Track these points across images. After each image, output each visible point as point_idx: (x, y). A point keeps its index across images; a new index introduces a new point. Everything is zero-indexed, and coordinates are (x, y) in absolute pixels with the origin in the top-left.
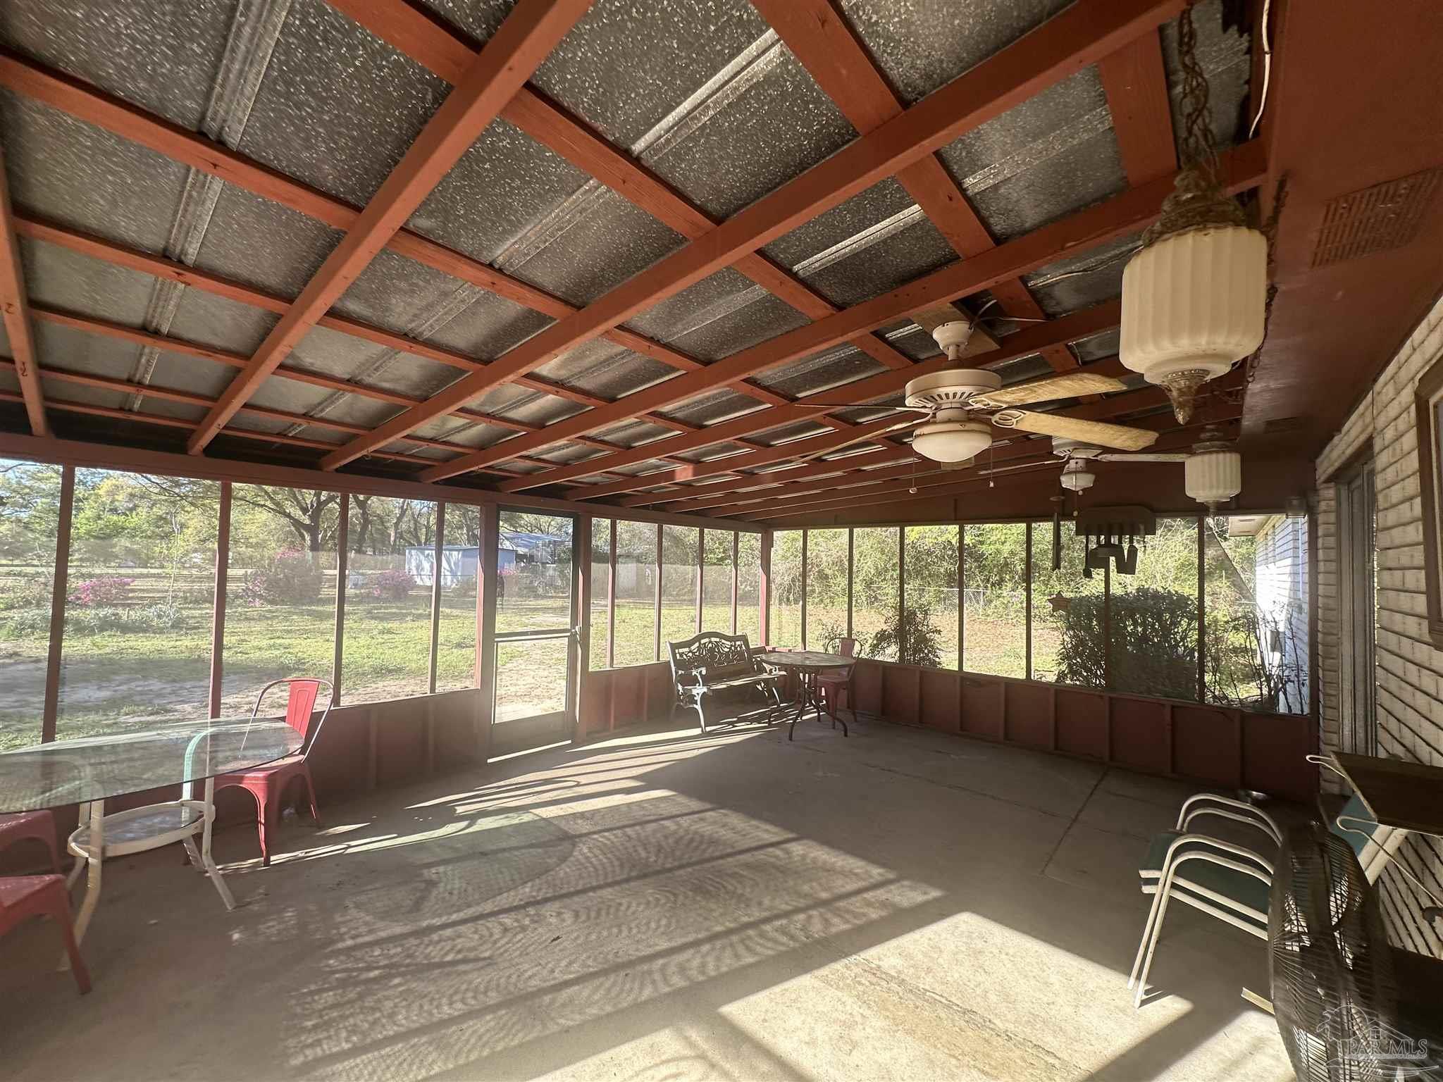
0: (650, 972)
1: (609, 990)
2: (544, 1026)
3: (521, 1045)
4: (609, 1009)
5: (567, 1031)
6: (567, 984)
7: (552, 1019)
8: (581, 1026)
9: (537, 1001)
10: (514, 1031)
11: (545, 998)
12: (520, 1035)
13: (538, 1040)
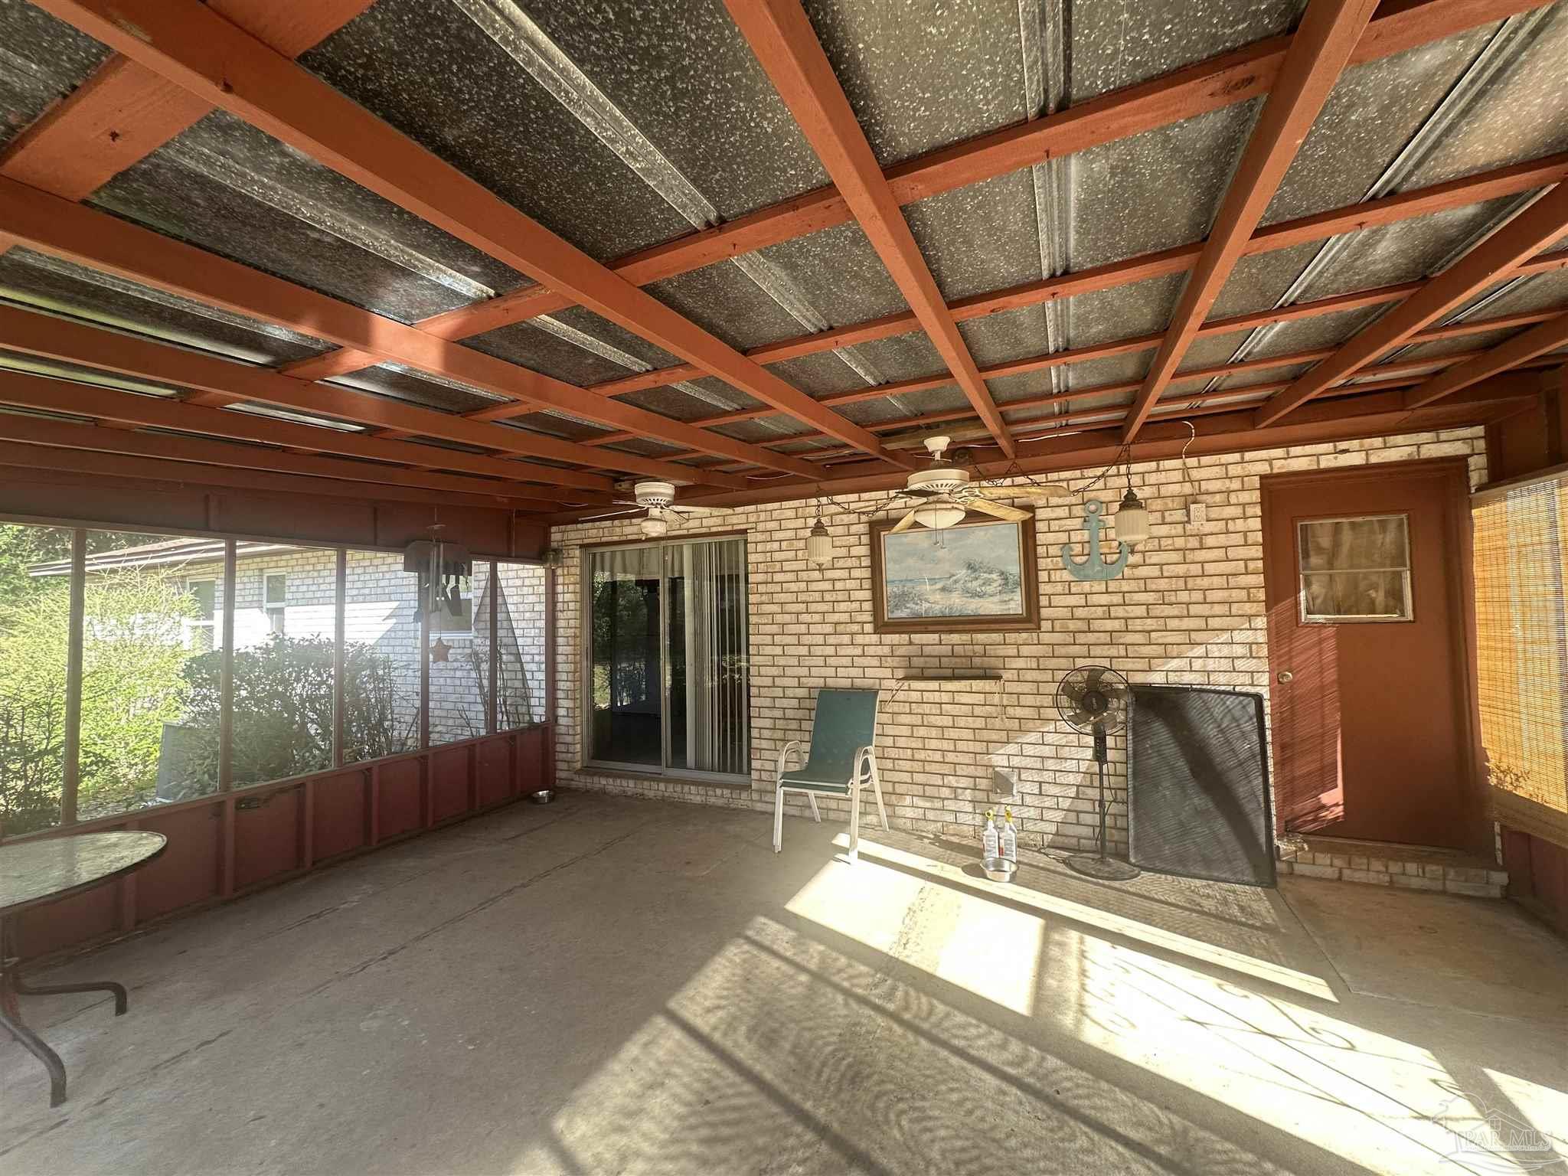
0: (1032, 1073)
1: (1088, 1097)
2: (1185, 1131)
3: (1227, 1139)
4: (1104, 1085)
5: (1167, 1108)
6: (1127, 1142)
7: (1172, 1128)
8: (1150, 1099)
9: (1177, 1159)
10: (1225, 1157)
11: (1163, 1152)
12: (1219, 1147)
13: (1204, 1126)
